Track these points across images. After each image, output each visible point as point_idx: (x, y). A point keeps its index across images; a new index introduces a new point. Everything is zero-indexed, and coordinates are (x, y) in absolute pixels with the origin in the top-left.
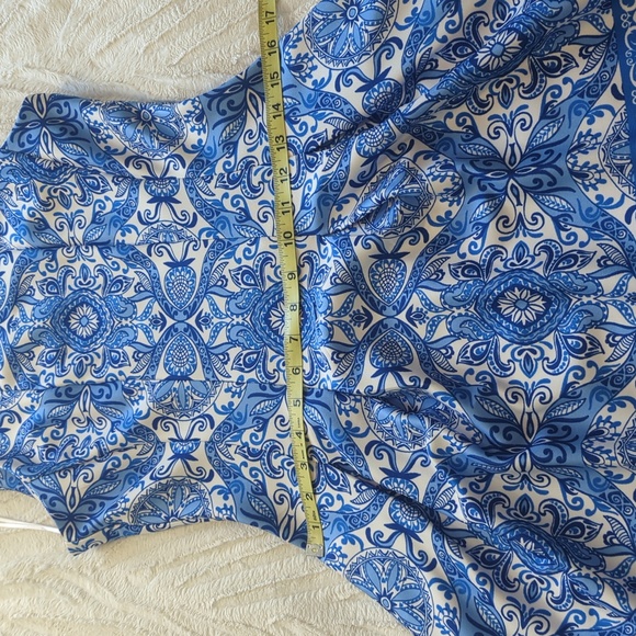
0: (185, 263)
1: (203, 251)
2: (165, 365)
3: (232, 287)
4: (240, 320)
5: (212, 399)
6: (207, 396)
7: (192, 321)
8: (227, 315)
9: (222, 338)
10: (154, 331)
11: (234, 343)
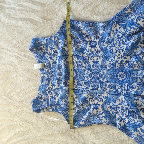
0: (97, 62)
1: (101, 59)
2: (91, 86)
3: (108, 68)
4: (110, 76)
5: (103, 95)
6: (101, 94)
7: (98, 76)
8: (107, 75)
9: (105, 80)
10: (89, 78)
11: (108, 82)
